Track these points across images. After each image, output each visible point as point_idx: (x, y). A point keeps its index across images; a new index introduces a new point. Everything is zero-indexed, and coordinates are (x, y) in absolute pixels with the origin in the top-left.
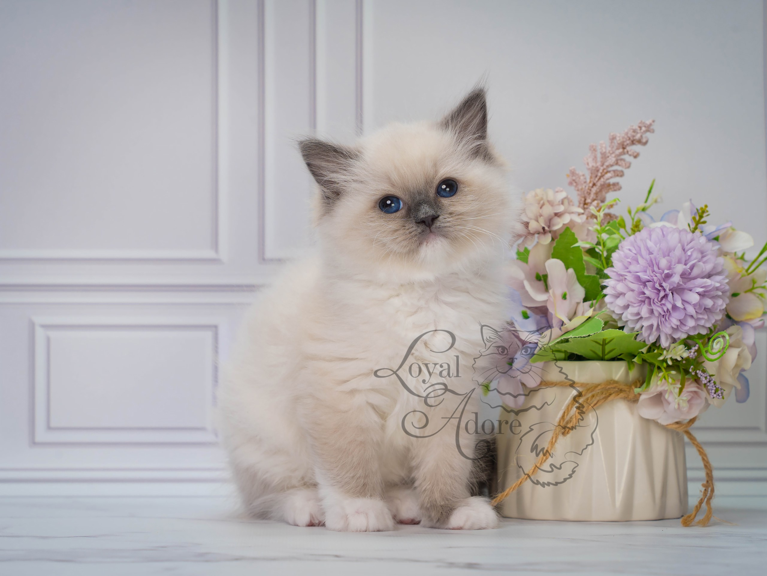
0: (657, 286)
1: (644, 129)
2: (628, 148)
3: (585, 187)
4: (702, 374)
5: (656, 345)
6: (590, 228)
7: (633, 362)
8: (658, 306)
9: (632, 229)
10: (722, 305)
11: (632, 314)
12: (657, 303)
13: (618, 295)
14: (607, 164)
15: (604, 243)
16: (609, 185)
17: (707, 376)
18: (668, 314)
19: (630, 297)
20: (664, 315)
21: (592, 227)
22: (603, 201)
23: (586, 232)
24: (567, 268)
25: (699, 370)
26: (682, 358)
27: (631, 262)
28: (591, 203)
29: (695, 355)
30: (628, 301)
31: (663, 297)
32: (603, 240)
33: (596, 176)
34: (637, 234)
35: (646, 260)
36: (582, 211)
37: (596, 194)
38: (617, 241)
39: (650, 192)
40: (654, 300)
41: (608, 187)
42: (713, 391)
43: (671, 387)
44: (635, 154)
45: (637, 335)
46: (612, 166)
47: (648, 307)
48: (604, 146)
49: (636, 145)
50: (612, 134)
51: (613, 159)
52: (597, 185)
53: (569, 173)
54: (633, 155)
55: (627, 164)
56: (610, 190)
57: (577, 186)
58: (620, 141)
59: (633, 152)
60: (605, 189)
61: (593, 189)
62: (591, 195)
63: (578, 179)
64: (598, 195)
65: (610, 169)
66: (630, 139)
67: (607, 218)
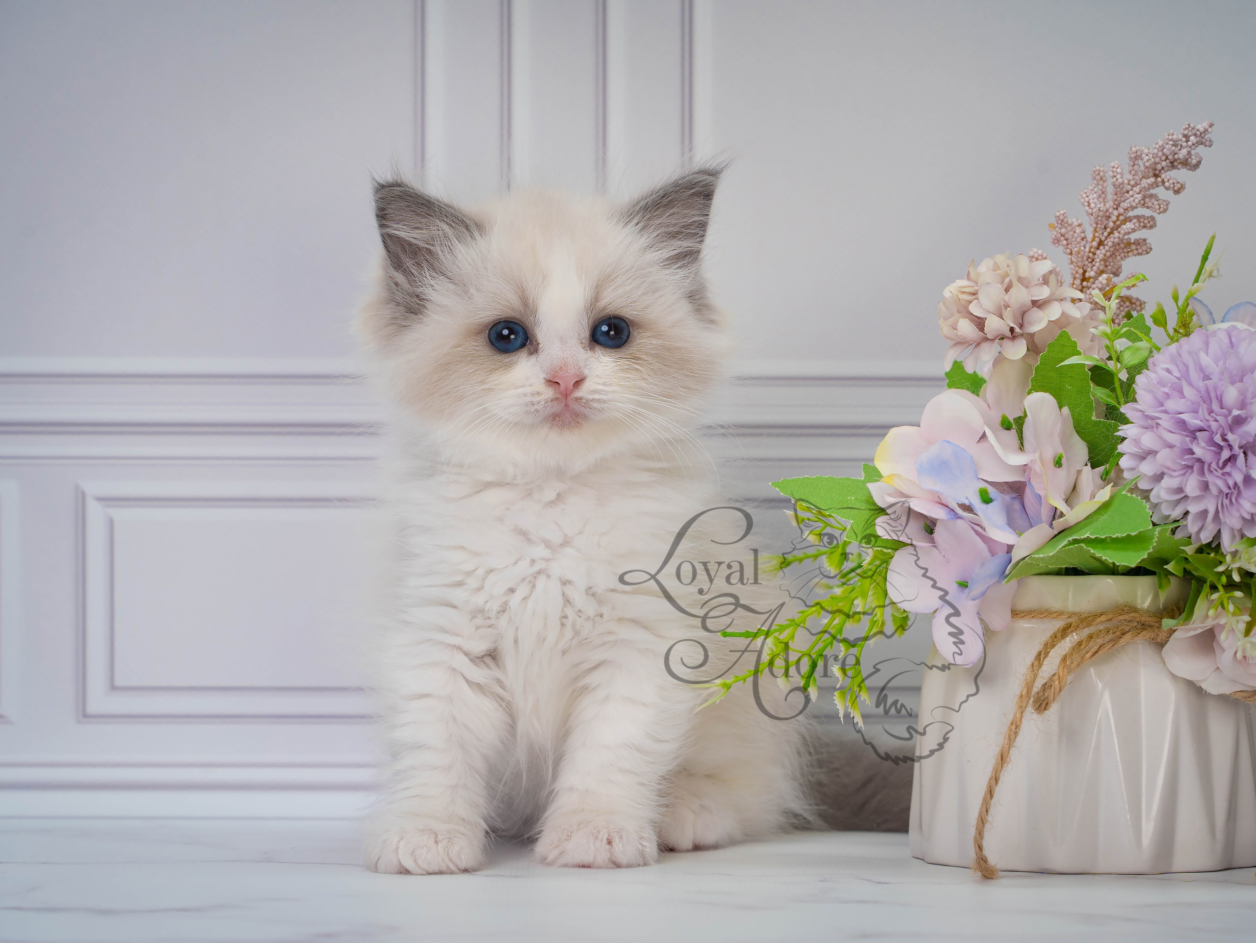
0: (1218, 439)
1: (1192, 138)
2: (1165, 176)
3: (1085, 247)
5: (1213, 546)
6: (1093, 330)
8: (1218, 477)
9: (1177, 330)
11: (1169, 491)
12: (1216, 470)
13: (1145, 455)
14: (1125, 205)
15: (1117, 356)
16: (1129, 244)
18: (1236, 492)
19: (1165, 457)
20: (1228, 493)
21: (1098, 328)
22: (1117, 274)
24: (1060, 408)
27: (1169, 394)
28: (1096, 278)
30: (1161, 465)
31: (1228, 460)
32: (1117, 351)
33: (1105, 228)
34: (1184, 340)
35: (1199, 391)
36: (1078, 294)
37: (1105, 260)
38: (1145, 353)
39: (1205, 258)
40: (1210, 465)
41: (1127, 247)
43: (1233, 621)
44: (1178, 186)
45: (1176, 529)
46: (1133, 208)
47: (1199, 478)
48: (1119, 170)
49: (1179, 169)
50: (1134, 149)
51: (1137, 196)
52: (1107, 245)
53: (1053, 221)
54: (1173, 188)
55: (1162, 206)
56: (1130, 254)
57: (1069, 246)
58: (1150, 162)
59: (1174, 184)
60: (1121, 251)
61: (1098, 252)
62: (1096, 262)
63: (1071, 233)
64: (1108, 264)
65: (1131, 214)
66: (1167, 158)
67: (1125, 306)
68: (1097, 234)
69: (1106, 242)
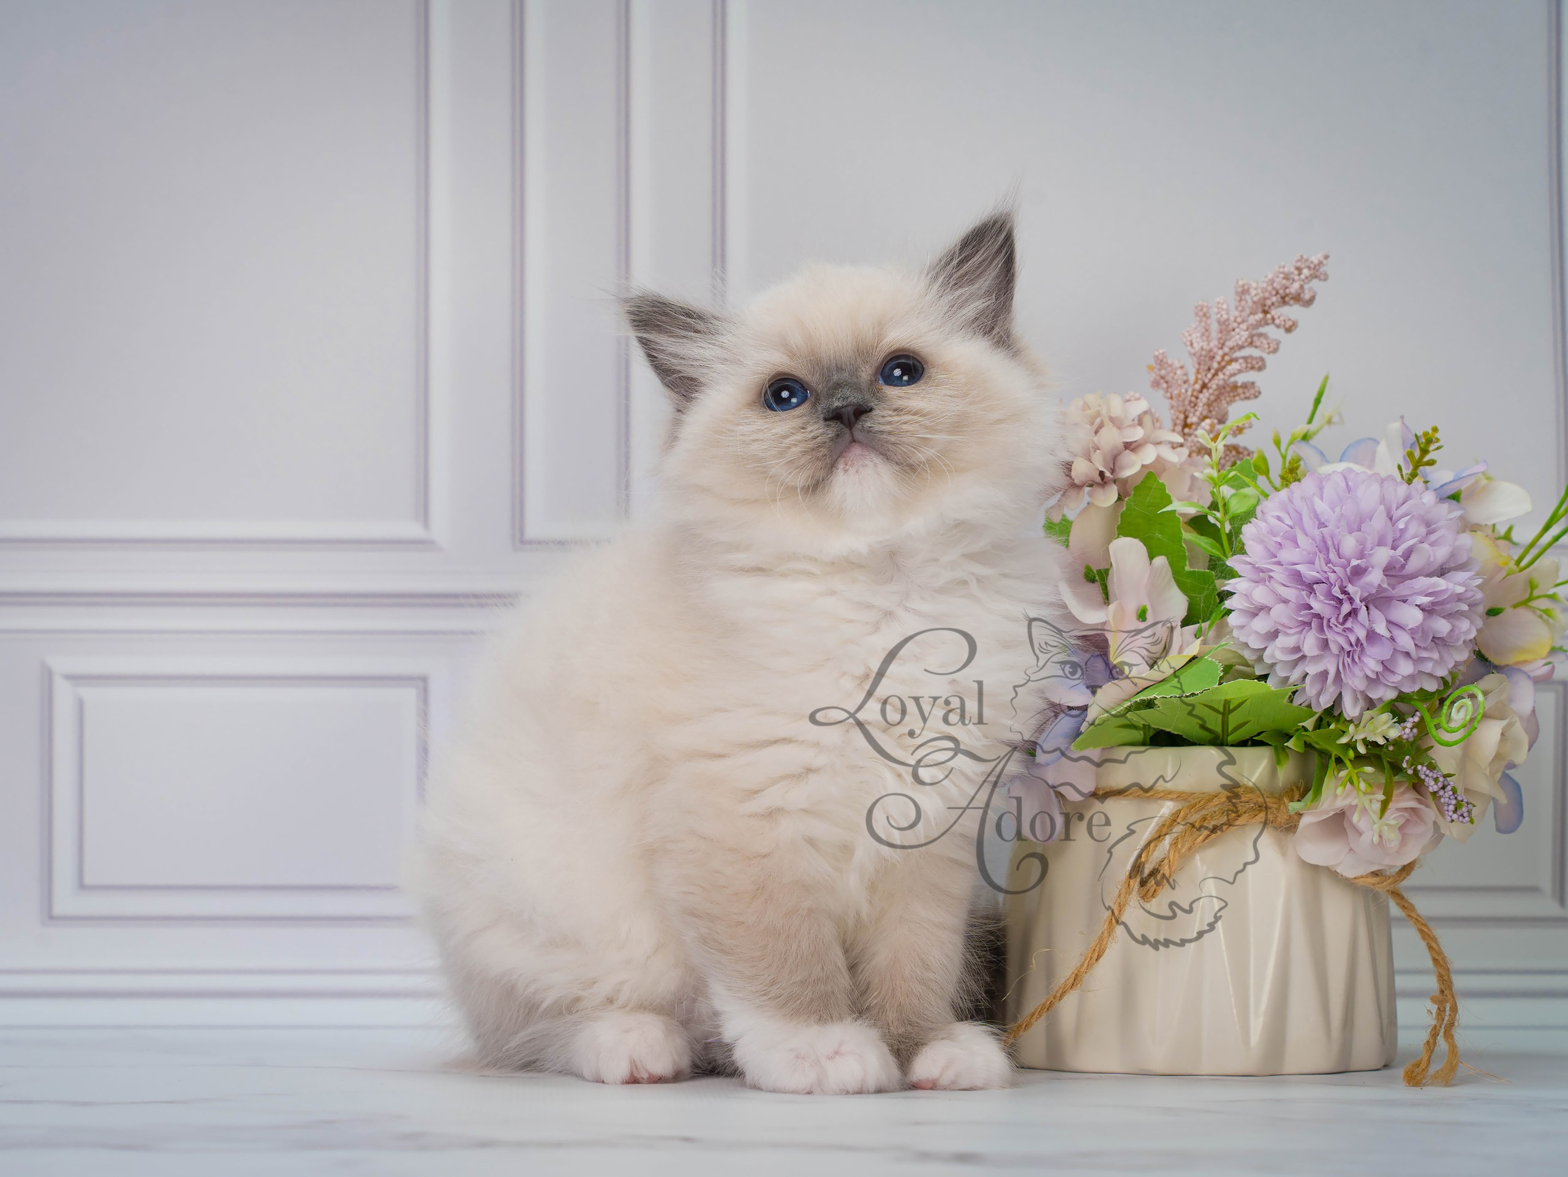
0: (1336, 591)
1: (1306, 272)
2: (1274, 312)
3: (1187, 391)
4: (1428, 772)
5: (1333, 713)
6: (1196, 474)
7: (1284, 749)
8: (1338, 633)
9: (1282, 478)
10: (1469, 631)
11: (1285, 650)
12: (1336, 626)
13: (1257, 611)
14: (1230, 344)
15: (1225, 505)
16: (1235, 387)
17: (1439, 776)
18: (1359, 649)
19: (1280, 614)
20: (1350, 651)
21: (1202, 472)
22: (1222, 421)
23: (1187, 483)
24: (1151, 557)
25: (1422, 765)
26: (1387, 740)
27: (1282, 544)
28: (1198, 424)
29: (1414, 734)
30: (1276, 623)
31: (1349, 614)
32: (1223, 498)
33: (1209, 369)
34: (1294, 486)
36: (1181, 440)
37: (1209, 405)
38: (1253, 501)
39: (1318, 401)
40: (1329, 621)
41: (1233, 391)
42: (1452, 808)
43: (1365, 800)
44: (1289, 324)
45: (1294, 693)
46: (1241, 347)
47: (1318, 635)
48: (1225, 306)
49: (1291, 305)
50: (1241, 283)
51: (1243, 333)
52: (1211, 387)
53: (1152, 362)
54: (1284, 326)
55: (1271, 345)
56: (1237, 398)
57: (1170, 390)
58: (1258, 297)
59: (1285, 321)
60: (1226, 394)
61: (1201, 396)
62: (1199, 407)
63: (1171, 375)
64: (1212, 409)
65: (1238, 354)
66: (1277, 293)
67: (1231, 455)
68: (1199, 376)
69: (1209, 385)
